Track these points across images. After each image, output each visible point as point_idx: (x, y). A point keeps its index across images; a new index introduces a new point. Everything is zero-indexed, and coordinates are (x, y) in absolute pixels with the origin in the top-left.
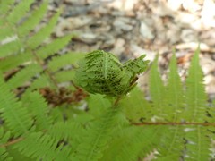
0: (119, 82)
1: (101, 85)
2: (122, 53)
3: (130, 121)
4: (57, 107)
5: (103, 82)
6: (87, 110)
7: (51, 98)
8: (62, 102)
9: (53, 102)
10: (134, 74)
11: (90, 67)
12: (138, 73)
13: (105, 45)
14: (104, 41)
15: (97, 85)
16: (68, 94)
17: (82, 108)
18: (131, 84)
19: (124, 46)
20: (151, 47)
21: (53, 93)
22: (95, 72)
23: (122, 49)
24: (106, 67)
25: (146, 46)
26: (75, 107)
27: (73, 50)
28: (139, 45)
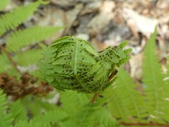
0: (92, 78)
1: (70, 82)
2: (111, 21)
3: (118, 119)
4: (19, 101)
5: (73, 78)
6: (59, 104)
7: (11, 88)
8: (25, 93)
9: (13, 94)
10: (112, 66)
11: (56, 59)
12: (118, 65)
13: (87, 10)
14: (85, 4)
15: (65, 81)
16: (33, 82)
17: (53, 101)
18: (110, 78)
19: (114, 10)
20: (152, 12)
21: (13, 81)
22: (63, 66)
23: (111, 16)
24: (76, 59)
25: (146, 11)
26: (43, 100)
27: (42, 16)
28: (135, 9)
